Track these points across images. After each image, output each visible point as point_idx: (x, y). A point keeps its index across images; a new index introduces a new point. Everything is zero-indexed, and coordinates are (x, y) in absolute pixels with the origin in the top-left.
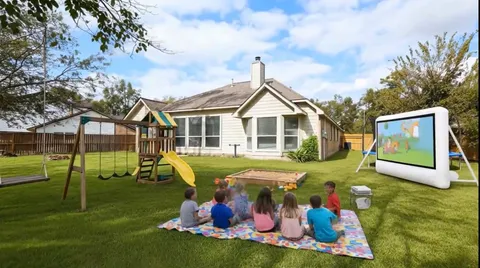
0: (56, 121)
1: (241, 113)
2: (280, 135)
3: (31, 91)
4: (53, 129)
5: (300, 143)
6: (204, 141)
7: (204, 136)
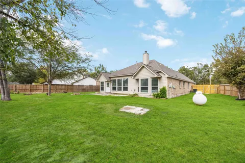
0: (77, 81)
1: (135, 77)
2: (150, 86)
3: (70, 71)
4: (77, 84)
5: (159, 90)
6: (122, 89)
7: (122, 87)
